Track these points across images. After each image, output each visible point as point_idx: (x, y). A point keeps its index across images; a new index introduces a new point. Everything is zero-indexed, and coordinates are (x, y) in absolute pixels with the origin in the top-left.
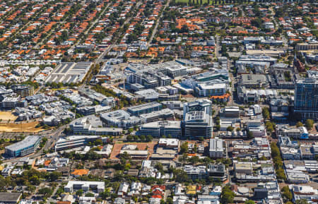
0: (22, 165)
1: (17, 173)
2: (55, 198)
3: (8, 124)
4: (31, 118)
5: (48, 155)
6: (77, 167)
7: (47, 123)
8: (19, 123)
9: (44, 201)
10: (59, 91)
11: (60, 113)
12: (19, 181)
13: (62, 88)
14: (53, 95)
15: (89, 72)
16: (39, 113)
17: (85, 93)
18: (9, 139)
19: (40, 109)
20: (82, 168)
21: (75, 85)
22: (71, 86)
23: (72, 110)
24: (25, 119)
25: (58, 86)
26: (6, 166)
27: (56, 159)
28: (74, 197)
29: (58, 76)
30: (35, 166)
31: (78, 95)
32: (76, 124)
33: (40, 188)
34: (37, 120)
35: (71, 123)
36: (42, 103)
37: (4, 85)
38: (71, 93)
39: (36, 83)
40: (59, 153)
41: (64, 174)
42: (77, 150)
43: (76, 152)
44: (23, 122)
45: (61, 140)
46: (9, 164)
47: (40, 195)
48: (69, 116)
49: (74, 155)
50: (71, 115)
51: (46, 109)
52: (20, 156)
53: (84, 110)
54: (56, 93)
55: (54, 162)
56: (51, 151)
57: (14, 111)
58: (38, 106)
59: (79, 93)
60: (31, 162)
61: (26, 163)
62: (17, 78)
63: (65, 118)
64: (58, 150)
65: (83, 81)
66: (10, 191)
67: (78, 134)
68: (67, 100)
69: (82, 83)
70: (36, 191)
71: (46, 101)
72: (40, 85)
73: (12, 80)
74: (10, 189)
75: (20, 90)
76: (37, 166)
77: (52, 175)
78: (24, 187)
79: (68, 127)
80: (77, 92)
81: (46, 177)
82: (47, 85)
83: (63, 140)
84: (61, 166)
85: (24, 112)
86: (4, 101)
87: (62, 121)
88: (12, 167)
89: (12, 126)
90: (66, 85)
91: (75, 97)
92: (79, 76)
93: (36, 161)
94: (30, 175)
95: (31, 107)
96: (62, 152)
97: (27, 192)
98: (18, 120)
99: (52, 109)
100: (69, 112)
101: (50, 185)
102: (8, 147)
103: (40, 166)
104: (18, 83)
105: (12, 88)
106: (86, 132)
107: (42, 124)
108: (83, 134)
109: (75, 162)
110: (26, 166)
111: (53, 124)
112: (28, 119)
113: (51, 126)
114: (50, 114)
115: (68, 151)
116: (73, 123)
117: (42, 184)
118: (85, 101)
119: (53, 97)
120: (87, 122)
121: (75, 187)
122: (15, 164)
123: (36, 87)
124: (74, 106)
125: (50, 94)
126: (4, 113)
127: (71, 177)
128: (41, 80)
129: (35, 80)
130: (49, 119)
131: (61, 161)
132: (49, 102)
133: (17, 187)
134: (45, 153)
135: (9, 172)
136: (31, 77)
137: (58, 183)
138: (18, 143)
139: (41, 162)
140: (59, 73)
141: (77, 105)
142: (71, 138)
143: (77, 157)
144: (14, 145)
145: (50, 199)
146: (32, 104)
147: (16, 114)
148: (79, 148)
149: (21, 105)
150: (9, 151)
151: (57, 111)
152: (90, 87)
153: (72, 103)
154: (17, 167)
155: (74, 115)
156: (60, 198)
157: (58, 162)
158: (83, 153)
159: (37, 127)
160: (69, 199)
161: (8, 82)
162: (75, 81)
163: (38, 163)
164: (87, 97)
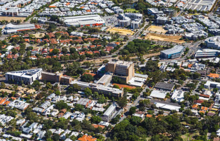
0: (173, 65)
1: (170, 70)
2: (197, 91)
3: (161, 35)
4: (177, 32)
5: (190, 60)
6: (211, 72)
7: (188, 37)
8: (168, 35)
9: (190, 92)
10: (195, 16)
11: (197, 32)
12: (172, 76)
13: (196, 14)
14: (190, 18)
15: (215, 4)
16: (182, 30)
17: (213, 19)
18: (162, 46)
19: (182, 27)
20: (215, 72)
21: (206, 12)
22: (203, 13)
23: (205, 30)
24: (172, 33)
25: (194, 12)
26: (162, 64)
27: (196, 64)
28: (212, 93)
29: (193, 5)
30: (181, 66)
31: (209, 20)
32: (209, 41)
33: (186, 83)
34: (181, 34)
35: (206, 40)
36: (183, 23)
37: (156, 7)
38: (203, 18)
39: (178, 9)
40: (198, 60)
41: (202, 75)
42: (211, 60)
43: (210, 61)
44: (171, 35)
45: (199, 51)
46: (164, 63)
47: (187, 88)
48: (204, 35)
49: (209, 63)
50: (205, 34)
51: (186, 28)
52: (170, 58)
53: (214, 31)
54: (192, 17)
55: (195, 66)
56: (192, 58)
57: (164, 27)
58: (181, 24)
59: (209, 18)
60: (179, 64)
61: (175, 64)
62: (164, 3)
63: (201, 35)
64: (197, 58)
65: (211, 10)
66: (166, 82)
67: (211, 48)
68: (201, 23)
69: (210, 12)
70: (184, 85)
71: (186, 22)
72: (181, 10)
73: (161, 4)
74: (165, 80)
75: (168, 12)
76: (183, 67)
77: (194, 75)
78: (175, 80)
79: (204, 42)
80: (207, 17)
81: (190, 76)
82: (185, 11)
83: (201, 51)
84: (200, 69)
85: (171, 28)
86: (158, 19)
87: (199, 37)
88: (166, 66)
89: (163, 37)
90: (199, 12)
91: (206, 21)
92: (208, 6)
93: (182, 63)
94: (180, 73)
95: (176, 25)
96: (200, 59)
97: (178, 84)
98: (167, 33)
99: (191, 28)
100: (203, 32)
101: (193, 82)
102: (163, 51)
103: (185, 67)
104: (166, 7)
105: (162, 10)
106: (215, 47)
107: (184, 38)
108: (214, 49)
109: (209, 68)
110: (176, 66)
111: (192, 39)
112: (174, 33)
113: (191, 40)
114: (189, 32)
115: (204, 59)
116: (207, 40)
117: (187, 80)
118: (214, 25)
119: (191, 20)
120: (217, 40)
121: (212, 86)
122: (168, 63)
123: (178, 12)
124: (206, 28)
125: (188, 17)
126: (157, 27)
127: (207, 78)
128: (181, 7)
129: (176, 6)
130: (189, 35)
131: (199, 66)
132: (189, 23)
133: (170, 80)
134: (188, 58)
135: (164, 68)
136: (174, 3)
137: (198, 81)
138: (169, 50)
139: (186, 64)
140: (194, 3)
141: (208, 27)
142: (206, 50)
143: (210, 64)
144: (166, 50)
145: (194, 91)
146: (176, 23)
147: (165, 29)
148: (212, 58)
149: (169, 23)
150: (163, 54)
151: (194, 30)
152: (217, 15)
153: (204, 25)
154: (170, 66)
155: (207, 34)
156: (201, 92)
157: (198, 67)
158: (215, 62)
159: (180, 39)
160: (208, 94)
161: (159, 5)
162: (205, 10)
163: (184, 65)
164: (215, 22)
